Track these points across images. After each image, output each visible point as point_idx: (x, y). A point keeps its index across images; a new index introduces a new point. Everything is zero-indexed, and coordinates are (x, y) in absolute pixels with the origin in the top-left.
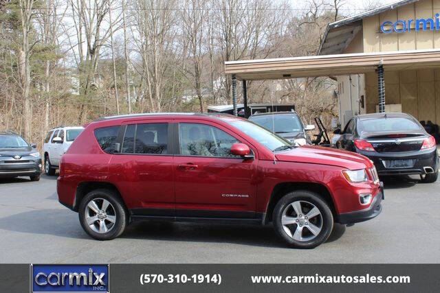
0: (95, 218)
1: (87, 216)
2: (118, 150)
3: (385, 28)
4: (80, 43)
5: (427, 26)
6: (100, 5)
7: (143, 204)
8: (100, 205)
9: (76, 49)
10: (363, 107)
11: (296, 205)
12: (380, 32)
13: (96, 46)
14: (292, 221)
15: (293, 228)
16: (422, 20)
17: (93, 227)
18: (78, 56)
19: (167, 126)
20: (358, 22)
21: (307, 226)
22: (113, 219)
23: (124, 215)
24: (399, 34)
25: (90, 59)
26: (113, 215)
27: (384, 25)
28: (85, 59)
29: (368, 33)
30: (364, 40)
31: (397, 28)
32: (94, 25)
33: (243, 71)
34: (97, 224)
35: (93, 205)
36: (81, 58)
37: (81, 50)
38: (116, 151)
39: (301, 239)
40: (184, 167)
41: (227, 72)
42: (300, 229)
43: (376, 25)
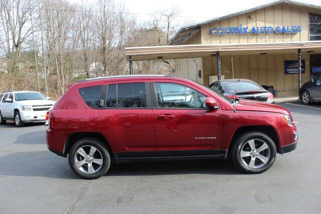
0: (84, 162)
1: (76, 160)
2: (103, 105)
3: (214, 32)
4: (8, 41)
5: (236, 31)
6: (21, 17)
7: (127, 149)
8: (87, 151)
9: (6, 44)
10: (200, 77)
11: (251, 143)
12: (210, 33)
13: (19, 43)
14: (247, 154)
15: (248, 160)
16: (233, 28)
17: (81, 169)
18: (7, 49)
19: (144, 85)
20: (198, 28)
21: (258, 157)
22: (99, 162)
23: (109, 158)
24: (221, 35)
25: (15, 50)
26: (100, 158)
27: (213, 29)
28: (11, 51)
29: (204, 33)
30: (202, 38)
31: (220, 32)
32: (17, 29)
33: (137, 54)
34: (85, 167)
35: (81, 151)
36: (9, 50)
37: (9, 45)
38: (101, 107)
39: (255, 167)
40: (163, 117)
41: (126, 54)
42: (253, 159)
43: (208, 29)
